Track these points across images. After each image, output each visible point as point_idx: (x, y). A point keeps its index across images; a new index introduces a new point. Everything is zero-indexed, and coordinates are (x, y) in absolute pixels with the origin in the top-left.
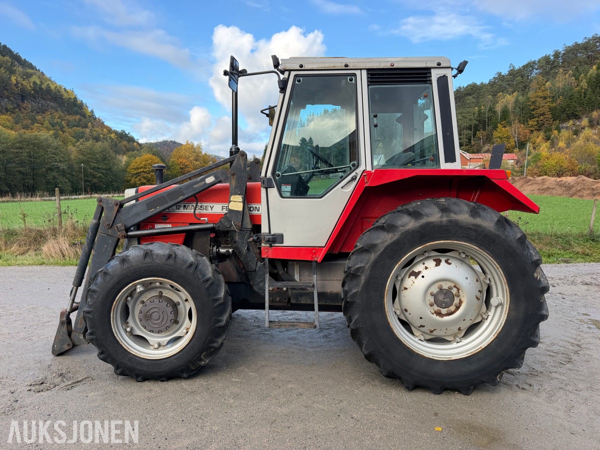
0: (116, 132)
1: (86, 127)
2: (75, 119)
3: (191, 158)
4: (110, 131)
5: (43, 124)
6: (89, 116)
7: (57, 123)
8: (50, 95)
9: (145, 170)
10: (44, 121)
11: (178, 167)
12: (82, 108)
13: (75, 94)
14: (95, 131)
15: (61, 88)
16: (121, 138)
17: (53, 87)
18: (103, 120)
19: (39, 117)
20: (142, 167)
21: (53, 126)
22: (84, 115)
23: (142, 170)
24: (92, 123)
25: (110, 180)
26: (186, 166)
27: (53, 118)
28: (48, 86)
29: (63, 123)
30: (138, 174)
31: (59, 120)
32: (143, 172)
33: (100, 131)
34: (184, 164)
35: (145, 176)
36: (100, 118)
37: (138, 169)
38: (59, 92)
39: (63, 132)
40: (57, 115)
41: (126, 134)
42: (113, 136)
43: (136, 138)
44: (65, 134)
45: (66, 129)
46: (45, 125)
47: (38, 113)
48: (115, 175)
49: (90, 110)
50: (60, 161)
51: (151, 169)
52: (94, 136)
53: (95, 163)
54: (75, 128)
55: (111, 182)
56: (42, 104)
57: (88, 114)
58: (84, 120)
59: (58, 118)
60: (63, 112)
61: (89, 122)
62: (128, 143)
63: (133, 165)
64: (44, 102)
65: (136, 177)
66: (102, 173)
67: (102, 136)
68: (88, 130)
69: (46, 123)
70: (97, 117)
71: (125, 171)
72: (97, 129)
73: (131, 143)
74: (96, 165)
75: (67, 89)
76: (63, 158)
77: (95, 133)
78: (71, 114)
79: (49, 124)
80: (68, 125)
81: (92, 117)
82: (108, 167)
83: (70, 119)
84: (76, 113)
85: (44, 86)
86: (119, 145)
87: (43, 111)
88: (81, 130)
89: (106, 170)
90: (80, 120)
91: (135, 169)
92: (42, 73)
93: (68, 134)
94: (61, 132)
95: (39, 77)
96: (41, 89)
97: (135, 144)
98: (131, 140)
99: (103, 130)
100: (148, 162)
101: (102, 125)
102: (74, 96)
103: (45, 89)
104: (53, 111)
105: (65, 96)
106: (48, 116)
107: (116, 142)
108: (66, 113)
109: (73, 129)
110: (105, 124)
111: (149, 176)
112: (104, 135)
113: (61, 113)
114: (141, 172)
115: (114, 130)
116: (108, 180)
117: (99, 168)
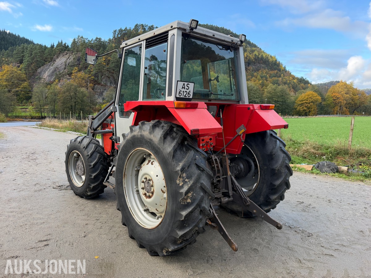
0: (298, 79)
1: (280, 77)
2: (274, 73)
3: (342, 93)
4: (294, 78)
5: (256, 77)
6: (283, 70)
7: (264, 76)
8: (262, 60)
9: (307, 102)
10: (258, 75)
11: (332, 99)
12: (279, 66)
13: (276, 58)
14: (285, 78)
15: (269, 56)
16: (300, 82)
17: (264, 56)
18: (291, 72)
19: (255, 74)
20: (305, 100)
21: (262, 78)
22: (280, 70)
23: (305, 102)
24: (283, 74)
25: (284, 108)
26: (338, 98)
27: (263, 73)
28: (262, 56)
29: (267, 76)
30: (302, 104)
31: (266, 74)
32: (305, 103)
33: (288, 79)
34: (336, 97)
35: (306, 105)
36: (289, 71)
37: (302, 101)
38: (267, 58)
39: (267, 81)
40: (265, 71)
41: (304, 79)
42: (295, 81)
43: (310, 81)
44: (268, 82)
45: (269, 79)
46: (258, 78)
47: (255, 71)
48: (288, 105)
49: (283, 66)
50: (257, 98)
51: (310, 101)
52: (284, 82)
53: (276, 98)
54: (274, 78)
55: (285, 109)
56: (258, 66)
57: (282, 69)
58: (279, 73)
59: (265, 73)
60: (268, 69)
61: (282, 74)
62: (305, 84)
63: (300, 98)
64: (259, 65)
65: (301, 106)
66: (280, 104)
67: (288, 81)
68: (280, 79)
69: (259, 77)
70: (287, 70)
71: (294, 102)
72: (286, 78)
73: (306, 85)
74: (276, 99)
75: (272, 55)
76: (258, 96)
77: (284, 80)
78: (272, 70)
79: (260, 77)
80: (270, 77)
81: (285, 70)
82: (284, 100)
83: (272, 73)
84: (275, 69)
85: (260, 56)
86: (298, 86)
87: (257, 70)
88: (277, 79)
89: (282, 102)
90: (277, 73)
91: (300, 101)
92: (260, 49)
93: (269, 82)
94: (265, 81)
95: (258, 51)
96: (258, 58)
97: (309, 85)
98: (307, 82)
99: (289, 78)
100: (310, 96)
101: (289, 74)
102: (275, 59)
103: (260, 57)
104: (263, 69)
105: (271, 60)
106: (260, 72)
107: (297, 85)
108: (270, 70)
109: (273, 78)
110: (292, 74)
111: (309, 105)
112: (290, 81)
113: (267, 70)
114: (304, 103)
115: (297, 77)
116: (283, 108)
117: (278, 101)
